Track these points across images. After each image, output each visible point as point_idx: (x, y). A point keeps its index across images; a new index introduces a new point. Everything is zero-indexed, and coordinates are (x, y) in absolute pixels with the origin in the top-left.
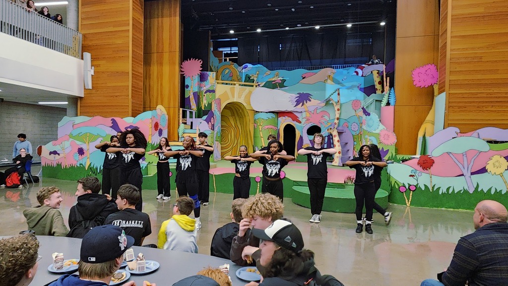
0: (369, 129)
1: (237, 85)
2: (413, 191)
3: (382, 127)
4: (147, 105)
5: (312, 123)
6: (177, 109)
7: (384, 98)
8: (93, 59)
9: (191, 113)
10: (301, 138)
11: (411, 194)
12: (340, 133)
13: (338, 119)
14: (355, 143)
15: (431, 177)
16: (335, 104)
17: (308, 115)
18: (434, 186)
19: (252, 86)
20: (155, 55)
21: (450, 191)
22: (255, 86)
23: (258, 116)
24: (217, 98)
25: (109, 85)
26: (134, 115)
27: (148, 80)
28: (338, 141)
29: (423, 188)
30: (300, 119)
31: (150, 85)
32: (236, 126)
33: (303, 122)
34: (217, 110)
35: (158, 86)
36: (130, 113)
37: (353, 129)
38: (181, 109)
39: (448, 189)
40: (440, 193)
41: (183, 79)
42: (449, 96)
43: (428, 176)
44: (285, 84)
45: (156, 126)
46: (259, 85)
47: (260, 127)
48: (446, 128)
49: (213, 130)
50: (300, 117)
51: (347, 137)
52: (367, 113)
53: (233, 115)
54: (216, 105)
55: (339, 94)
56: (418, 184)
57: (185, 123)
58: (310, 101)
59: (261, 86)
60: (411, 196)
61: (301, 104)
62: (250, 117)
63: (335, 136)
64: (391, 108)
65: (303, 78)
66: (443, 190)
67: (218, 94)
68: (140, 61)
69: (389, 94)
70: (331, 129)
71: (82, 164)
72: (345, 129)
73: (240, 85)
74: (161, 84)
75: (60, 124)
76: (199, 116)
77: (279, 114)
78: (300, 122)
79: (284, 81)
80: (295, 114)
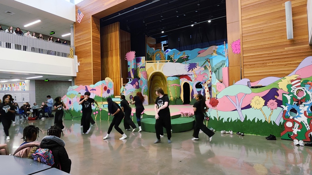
1: (158, 62)
2: (208, 120)
3: (217, 81)
5: (198, 81)
6: (119, 78)
8: (79, 58)
10: (193, 90)
13: (210, 77)
15: (217, 112)
16: (209, 68)
17: (196, 76)
18: (220, 117)
19: (167, 62)
20: (110, 52)
21: (230, 120)
22: (169, 62)
23: (168, 79)
25: (85, 69)
28: (208, 91)
29: (213, 119)
30: (192, 79)
33: (193, 81)
34: (143, 78)
35: (111, 67)
36: (93, 83)
38: (122, 79)
39: (228, 119)
40: (224, 122)
42: (244, 58)
43: (216, 111)
44: (189, 59)
45: (105, 88)
46: (175, 61)
47: (169, 85)
50: (192, 77)
55: (209, 62)
56: (210, 116)
58: (196, 67)
61: (191, 70)
63: (206, 88)
65: (199, 54)
66: (225, 120)
67: (147, 69)
68: (99, 56)
71: (70, 108)
73: (159, 62)
75: (68, 90)
77: (180, 77)
78: (191, 81)
79: (188, 57)
80: (189, 76)
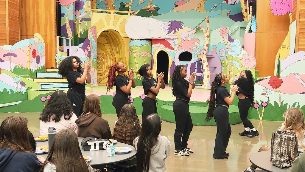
0: (233, 54)
1: (112, 13)
2: (265, 107)
3: (243, 52)
4: (24, 33)
5: (183, 50)
6: (54, 37)
7: (247, 26)
9: (68, 41)
11: (263, 110)
12: (209, 59)
13: (207, 45)
14: (223, 68)
15: (280, 95)
16: (204, 31)
17: (180, 42)
18: (283, 102)
19: (127, 14)
22: (129, 14)
23: (133, 43)
24: (92, 25)
26: (12, 43)
27: (24, 8)
28: (207, 66)
29: (273, 104)
30: (172, 46)
31: (26, 14)
32: (112, 53)
33: (175, 49)
34: (92, 38)
35: (34, 14)
36: (8, 41)
37: (220, 54)
38: (58, 37)
39: (294, 104)
41: (58, 7)
42: (300, 23)
43: (277, 94)
44: (158, 12)
45: (34, 53)
46: (133, 13)
47: (135, 54)
48: (297, 52)
49: (90, 57)
50: (173, 44)
51: (215, 62)
52: (231, 40)
53: (109, 42)
54: (91, 33)
55: (208, 22)
56: (269, 101)
57: (62, 51)
58: (182, 28)
59: (136, 13)
60: (263, 112)
61: (173, 31)
62: (125, 44)
63: (204, 61)
64: (253, 34)
65: (176, 6)
66: (290, 105)
67: (93, 22)
69: (252, 22)
70: (200, 54)
72: (214, 55)
73: (115, 13)
74: (37, 13)
76: (76, 43)
77: (152, 41)
78: (172, 49)
79: (157, 9)
80: (168, 41)
